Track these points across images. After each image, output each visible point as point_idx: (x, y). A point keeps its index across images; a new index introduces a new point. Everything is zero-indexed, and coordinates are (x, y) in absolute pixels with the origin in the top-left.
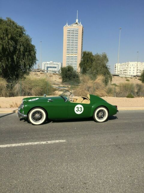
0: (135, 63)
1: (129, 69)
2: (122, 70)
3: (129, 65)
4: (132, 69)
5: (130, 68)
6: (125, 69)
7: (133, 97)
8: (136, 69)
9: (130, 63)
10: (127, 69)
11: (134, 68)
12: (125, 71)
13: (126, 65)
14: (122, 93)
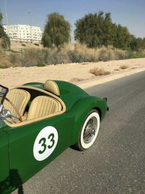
0: (24, 26)
1: (19, 33)
2: (11, 33)
3: (19, 28)
4: (22, 33)
5: (20, 31)
6: (15, 32)
7: (43, 66)
8: (26, 33)
9: (19, 25)
10: (16, 32)
11: (24, 32)
12: (15, 35)
13: (16, 28)
14: (28, 60)
